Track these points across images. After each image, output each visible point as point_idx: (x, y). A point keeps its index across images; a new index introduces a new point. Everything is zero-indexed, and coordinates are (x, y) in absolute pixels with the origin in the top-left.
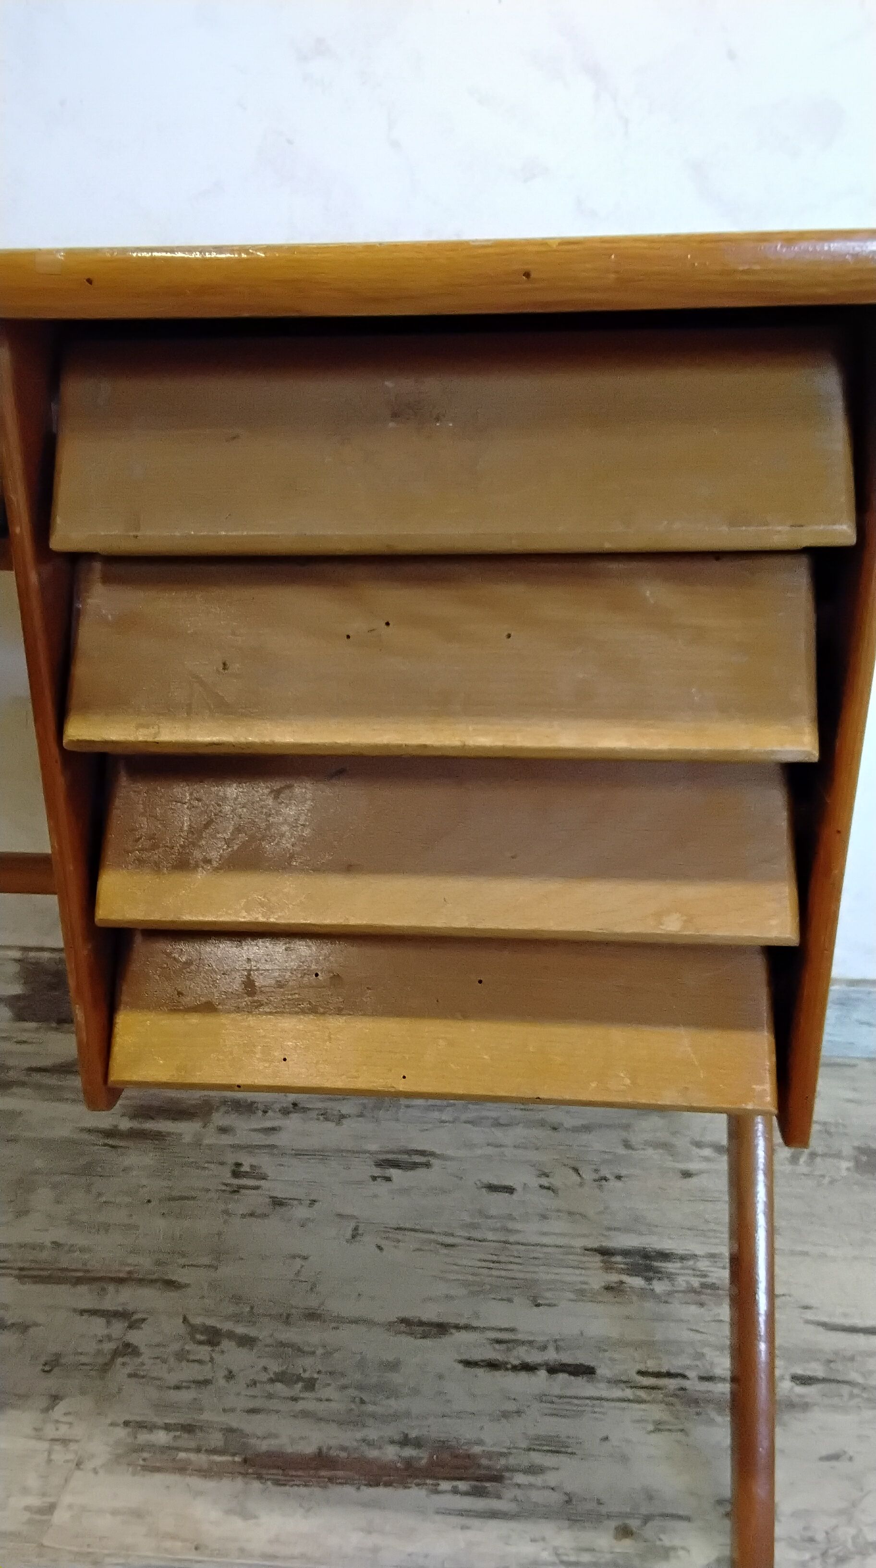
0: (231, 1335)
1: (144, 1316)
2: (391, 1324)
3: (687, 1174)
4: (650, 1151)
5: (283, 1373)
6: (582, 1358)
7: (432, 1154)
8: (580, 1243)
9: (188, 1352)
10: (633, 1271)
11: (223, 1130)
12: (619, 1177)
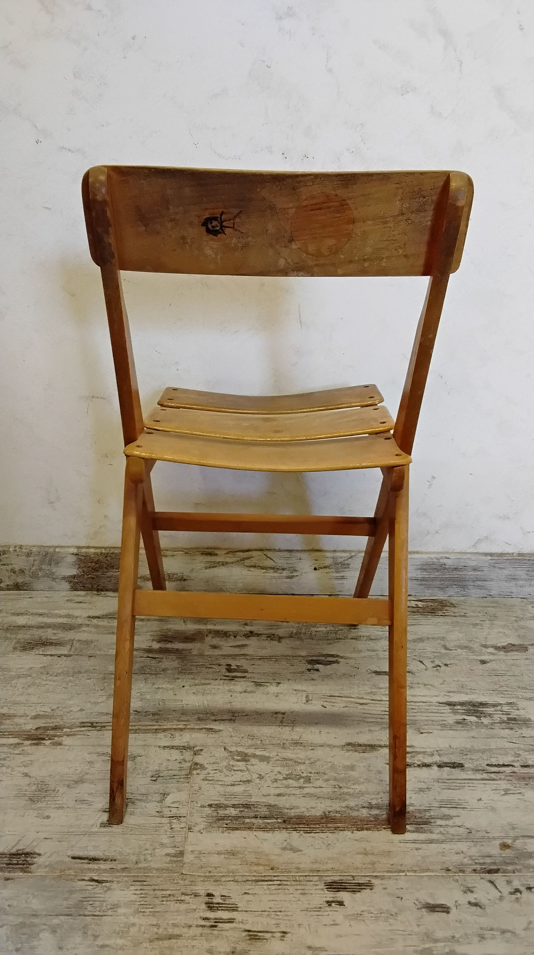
0: (254, 756)
1: (202, 748)
2: (343, 746)
3: (483, 662)
4: (459, 651)
5: (291, 774)
6: (454, 759)
7: (337, 656)
8: (435, 700)
9: (232, 766)
10: (469, 713)
11: (215, 647)
12: (446, 665)
